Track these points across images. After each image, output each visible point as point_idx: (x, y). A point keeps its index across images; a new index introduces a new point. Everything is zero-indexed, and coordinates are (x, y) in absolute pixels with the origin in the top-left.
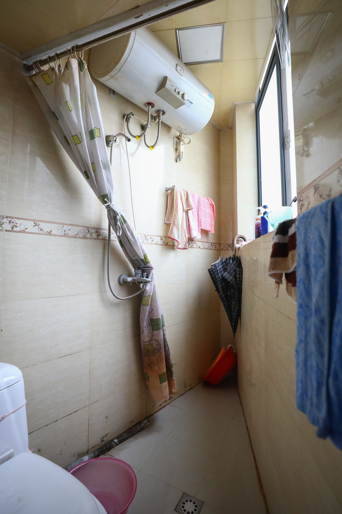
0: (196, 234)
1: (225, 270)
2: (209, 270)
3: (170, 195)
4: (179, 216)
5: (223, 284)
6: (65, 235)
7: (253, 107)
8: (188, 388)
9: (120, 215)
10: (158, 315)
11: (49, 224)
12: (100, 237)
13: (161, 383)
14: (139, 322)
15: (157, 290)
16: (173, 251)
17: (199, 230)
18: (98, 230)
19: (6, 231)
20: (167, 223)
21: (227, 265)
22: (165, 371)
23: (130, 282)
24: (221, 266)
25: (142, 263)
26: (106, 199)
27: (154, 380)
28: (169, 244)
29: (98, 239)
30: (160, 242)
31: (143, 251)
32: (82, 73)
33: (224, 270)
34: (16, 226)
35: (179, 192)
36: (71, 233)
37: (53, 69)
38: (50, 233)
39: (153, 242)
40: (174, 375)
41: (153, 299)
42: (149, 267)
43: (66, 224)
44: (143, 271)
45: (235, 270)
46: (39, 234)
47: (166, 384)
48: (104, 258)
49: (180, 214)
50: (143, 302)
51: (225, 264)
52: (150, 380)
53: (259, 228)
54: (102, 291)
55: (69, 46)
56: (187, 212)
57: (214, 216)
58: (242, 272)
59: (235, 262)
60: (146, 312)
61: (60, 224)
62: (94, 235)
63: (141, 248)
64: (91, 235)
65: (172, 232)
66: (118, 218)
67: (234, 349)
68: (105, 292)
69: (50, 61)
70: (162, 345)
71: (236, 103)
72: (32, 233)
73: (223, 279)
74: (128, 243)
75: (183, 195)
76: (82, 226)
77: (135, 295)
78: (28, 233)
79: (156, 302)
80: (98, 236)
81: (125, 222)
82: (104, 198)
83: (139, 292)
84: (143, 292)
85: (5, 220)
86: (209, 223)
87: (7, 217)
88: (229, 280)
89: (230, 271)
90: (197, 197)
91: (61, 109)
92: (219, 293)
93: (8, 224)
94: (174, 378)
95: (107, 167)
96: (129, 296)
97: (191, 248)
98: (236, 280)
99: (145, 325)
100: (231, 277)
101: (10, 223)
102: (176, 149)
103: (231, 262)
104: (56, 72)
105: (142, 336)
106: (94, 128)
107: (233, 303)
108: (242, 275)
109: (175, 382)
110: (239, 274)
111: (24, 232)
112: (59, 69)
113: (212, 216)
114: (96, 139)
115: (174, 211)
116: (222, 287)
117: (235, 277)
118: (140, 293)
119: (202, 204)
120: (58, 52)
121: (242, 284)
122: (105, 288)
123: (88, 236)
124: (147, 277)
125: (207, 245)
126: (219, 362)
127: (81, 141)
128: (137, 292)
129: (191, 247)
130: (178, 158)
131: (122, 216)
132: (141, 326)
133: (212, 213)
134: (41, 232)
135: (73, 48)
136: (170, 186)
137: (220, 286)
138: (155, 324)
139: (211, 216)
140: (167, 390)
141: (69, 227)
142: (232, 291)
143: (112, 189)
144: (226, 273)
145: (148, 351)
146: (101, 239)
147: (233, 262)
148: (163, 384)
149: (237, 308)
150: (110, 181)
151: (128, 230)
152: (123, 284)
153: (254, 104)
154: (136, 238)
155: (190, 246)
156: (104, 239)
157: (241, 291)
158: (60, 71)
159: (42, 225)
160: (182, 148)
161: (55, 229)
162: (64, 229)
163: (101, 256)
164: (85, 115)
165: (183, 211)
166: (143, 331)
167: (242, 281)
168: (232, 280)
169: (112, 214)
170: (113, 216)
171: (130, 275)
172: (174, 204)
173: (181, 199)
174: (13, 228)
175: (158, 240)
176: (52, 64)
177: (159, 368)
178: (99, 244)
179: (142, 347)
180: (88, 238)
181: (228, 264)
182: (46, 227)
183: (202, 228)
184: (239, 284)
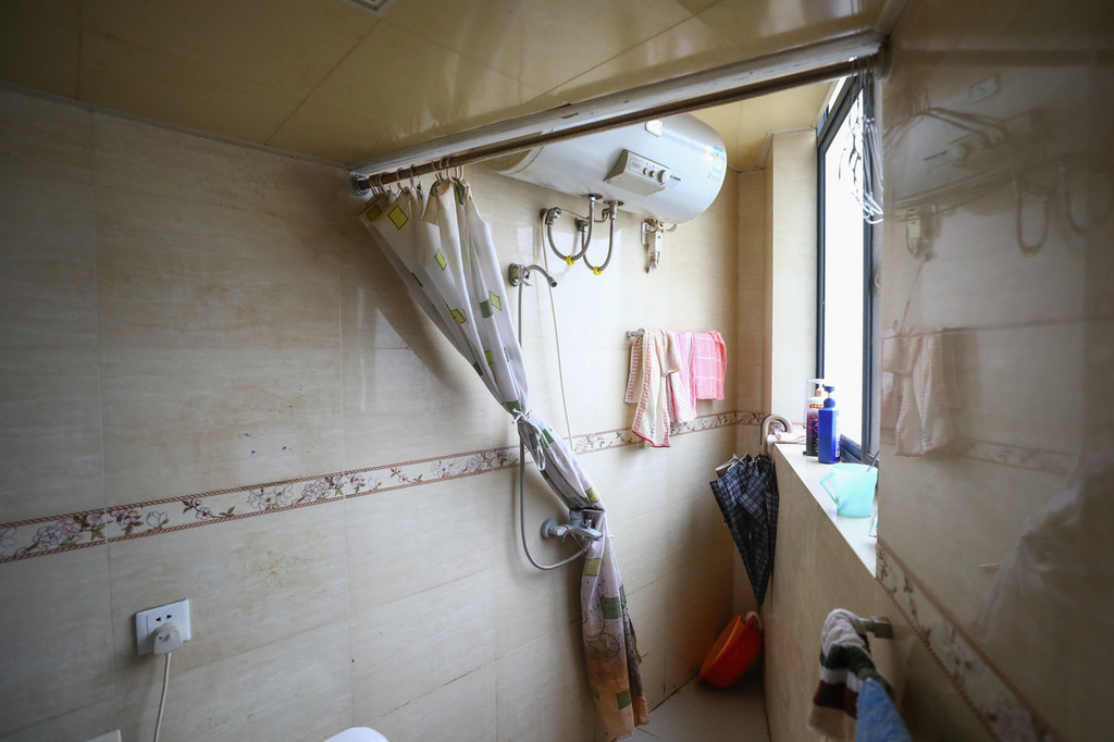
0: (687, 413)
1: (744, 489)
2: (711, 483)
3: (634, 346)
4: (653, 390)
5: (740, 515)
6: (444, 478)
7: (812, 138)
8: (670, 691)
9: (540, 432)
10: (613, 589)
11: (416, 466)
12: (505, 463)
13: (620, 708)
14: (580, 602)
15: (612, 547)
16: (641, 451)
17: (692, 402)
18: (501, 452)
19: (348, 497)
20: (629, 401)
21: (748, 479)
22: (628, 686)
23: (561, 537)
24: (735, 482)
25: (582, 502)
26: (515, 411)
27: (607, 702)
28: (633, 441)
29: (501, 466)
30: (617, 441)
31: (585, 484)
32: (462, 207)
33: (741, 488)
34: (363, 485)
35: (652, 342)
36: (455, 471)
37: (406, 192)
38: (419, 481)
39: (603, 446)
40: (643, 693)
41: (605, 563)
42: (596, 508)
43: (445, 457)
44: (586, 516)
45: (763, 494)
46: (402, 487)
47: (629, 709)
48: (513, 499)
49: (656, 384)
50: (587, 570)
51: (744, 475)
52: (601, 699)
53: (814, 423)
54: (512, 557)
55: (437, 155)
56: (669, 377)
57: (724, 366)
58: (777, 500)
59: (764, 475)
60: (592, 586)
61: (436, 459)
62: (495, 463)
63: (581, 479)
64: (489, 464)
65: (638, 423)
66: (538, 438)
67: (759, 622)
68: (518, 558)
69: (401, 178)
70: (623, 644)
71: (774, 132)
72: (389, 489)
73: (740, 507)
74: (557, 474)
75: (660, 344)
76: (472, 453)
77: (571, 559)
78: (382, 490)
79: (611, 569)
80: (502, 463)
81: (551, 440)
82: (512, 406)
83: (579, 554)
84: (586, 553)
85: (345, 479)
86: (712, 383)
87: (346, 474)
88: (751, 510)
89: (753, 493)
90: (688, 336)
91: (427, 270)
92: (730, 527)
93: (349, 484)
94: (644, 698)
95: (514, 355)
96: (561, 560)
97: (678, 437)
98: (765, 511)
99: (590, 607)
100: (755, 506)
101: (352, 481)
102: (647, 246)
103: (756, 473)
104: (412, 198)
105: (585, 626)
106: (488, 297)
107: (759, 551)
108: (777, 506)
109: (646, 704)
110: (771, 504)
111: (376, 490)
112: (418, 193)
113: (720, 366)
114: (493, 316)
115: (643, 382)
116: (737, 522)
117: (763, 505)
118: (580, 556)
119: (699, 349)
120: (417, 164)
121: (776, 522)
122: (517, 553)
123: (485, 466)
124: (593, 526)
125: (708, 422)
126: (730, 652)
127: (465, 320)
128: (575, 554)
129: (678, 434)
130: (651, 263)
131: (545, 431)
132: (583, 608)
133: (720, 360)
134: (406, 483)
135: (444, 160)
136: (634, 329)
137: (733, 520)
138: (608, 607)
139: (718, 366)
140: (632, 719)
141: (451, 461)
142: (757, 529)
143: (526, 390)
144: (745, 497)
145: (596, 651)
146: (507, 467)
147: (760, 472)
148: (625, 709)
149: (766, 562)
150: (521, 378)
151: (558, 455)
152: (547, 537)
153: (814, 132)
154: (571, 464)
155: (674, 433)
156: (513, 465)
157: (775, 533)
158: (420, 196)
159: (405, 470)
160: (659, 244)
161: (427, 471)
162: (442, 467)
163: (507, 497)
164: (470, 277)
165: (661, 375)
166: (587, 619)
167: (777, 517)
168: (757, 511)
169: (526, 430)
170: (528, 433)
171: (562, 521)
172: (644, 367)
173: (657, 352)
174: (357, 489)
175: (612, 438)
176: (405, 183)
177: (617, 683)
178: (506, 476)
179: (586, 644)
180: (485, 471)
181: (750, 477)
182: (410, 472)
183: (699, 398)
184: (771, 521)
